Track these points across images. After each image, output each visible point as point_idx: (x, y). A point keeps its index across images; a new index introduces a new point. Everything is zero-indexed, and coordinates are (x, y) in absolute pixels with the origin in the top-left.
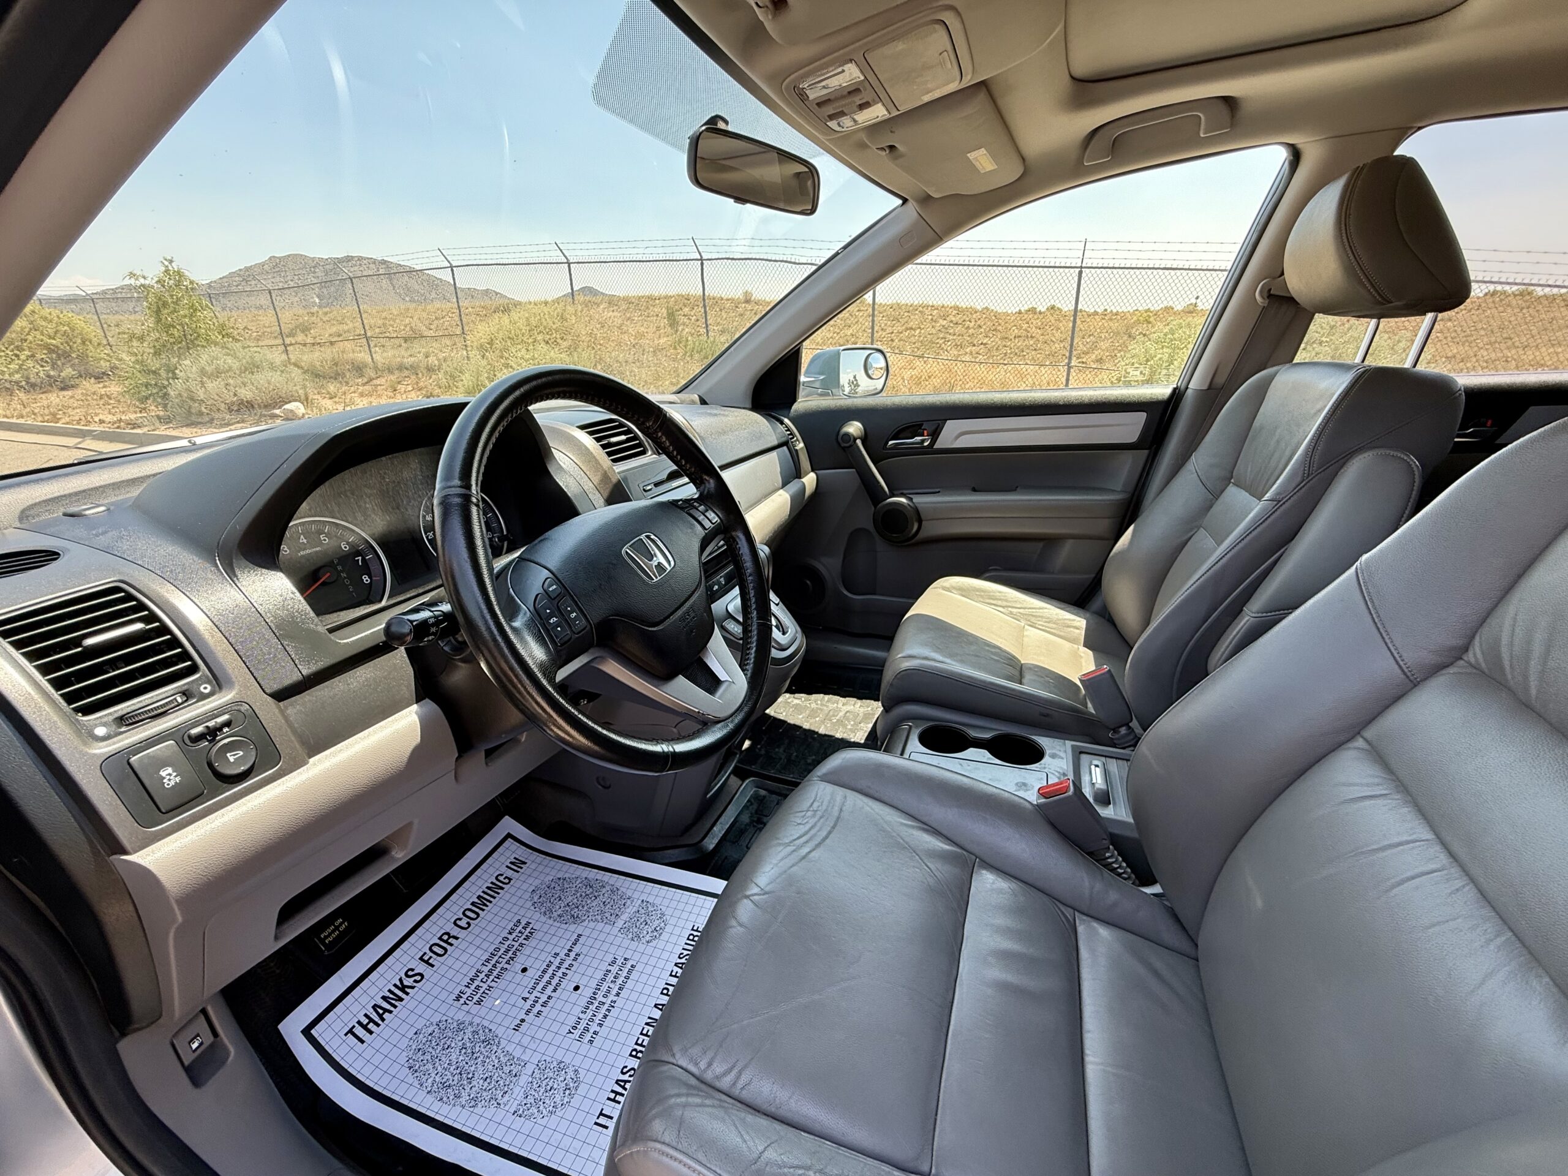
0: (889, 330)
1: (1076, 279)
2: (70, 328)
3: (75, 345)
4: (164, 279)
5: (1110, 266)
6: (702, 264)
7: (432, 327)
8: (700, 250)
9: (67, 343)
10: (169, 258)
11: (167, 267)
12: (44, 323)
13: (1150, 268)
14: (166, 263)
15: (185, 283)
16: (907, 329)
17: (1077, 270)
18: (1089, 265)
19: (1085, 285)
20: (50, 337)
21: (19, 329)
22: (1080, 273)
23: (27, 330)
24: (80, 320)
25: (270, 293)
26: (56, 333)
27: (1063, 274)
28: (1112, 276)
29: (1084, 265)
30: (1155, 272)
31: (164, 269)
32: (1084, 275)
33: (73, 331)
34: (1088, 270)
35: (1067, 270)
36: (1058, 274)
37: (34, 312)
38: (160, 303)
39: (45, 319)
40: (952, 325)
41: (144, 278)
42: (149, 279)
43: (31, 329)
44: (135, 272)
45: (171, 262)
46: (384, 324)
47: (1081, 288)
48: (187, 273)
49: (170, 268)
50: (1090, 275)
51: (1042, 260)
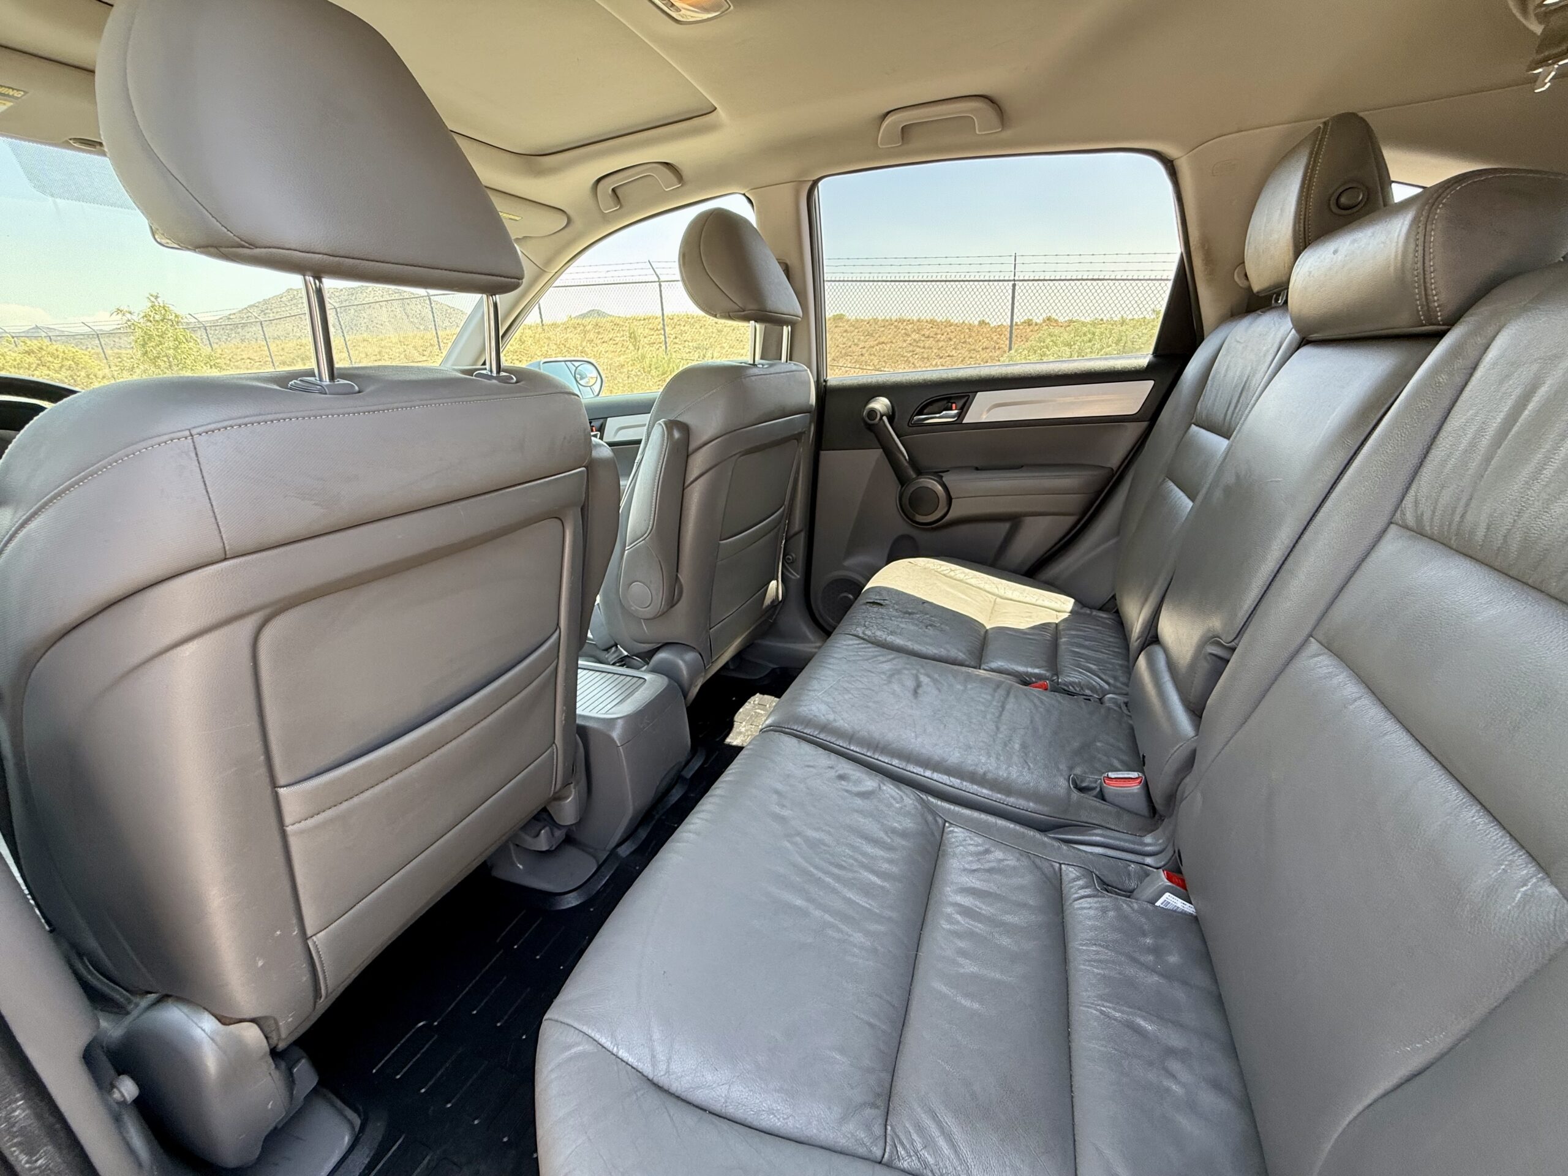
0: (862, 345)
1: (1010, 291)
2: (75, 363)
3: (79, 379)
4: (150, 313)
5: (1042, 278)
6: (660, 286)
7: (425, 353)
8: (658, 273)
9: (71, 376)
10: (155, 294)
11: (153, 302)
12: (51, 359)
13: (1078, 280)
14: (153, 299)
15: (170, 317)
16: (879, 343)
17: (1011, 283)
18: (1021, 278)
19: (1018, 297)
20: (56, 371)
21: (27, 366)
22: (1014, 285)
23: (34, 366)
24: (85, 355)
25: (261, 324)
26: (61, 367)
27: (998, 287)
28: (1043, 288)
29: (1016, 278)
30: (1084, 283)
31: (150, 304)
32: (1017, 287)
33: (77, 364)
34: (1021, 283)
35: (1001, 283)
36: (993, 287)
37: (42, 349)
38: (146, 337)
39: (52, 355)
40: (923, 339)
41: (130, 313)
42: (136, 314)
43: (38, 365)
44: (121, 308)
45: (157, 297)
46: (380, 353)
47: (1016, 301)
48: (172, 308)
49: (157, 304)
50: (1023, 288)
51: (977, 275)
